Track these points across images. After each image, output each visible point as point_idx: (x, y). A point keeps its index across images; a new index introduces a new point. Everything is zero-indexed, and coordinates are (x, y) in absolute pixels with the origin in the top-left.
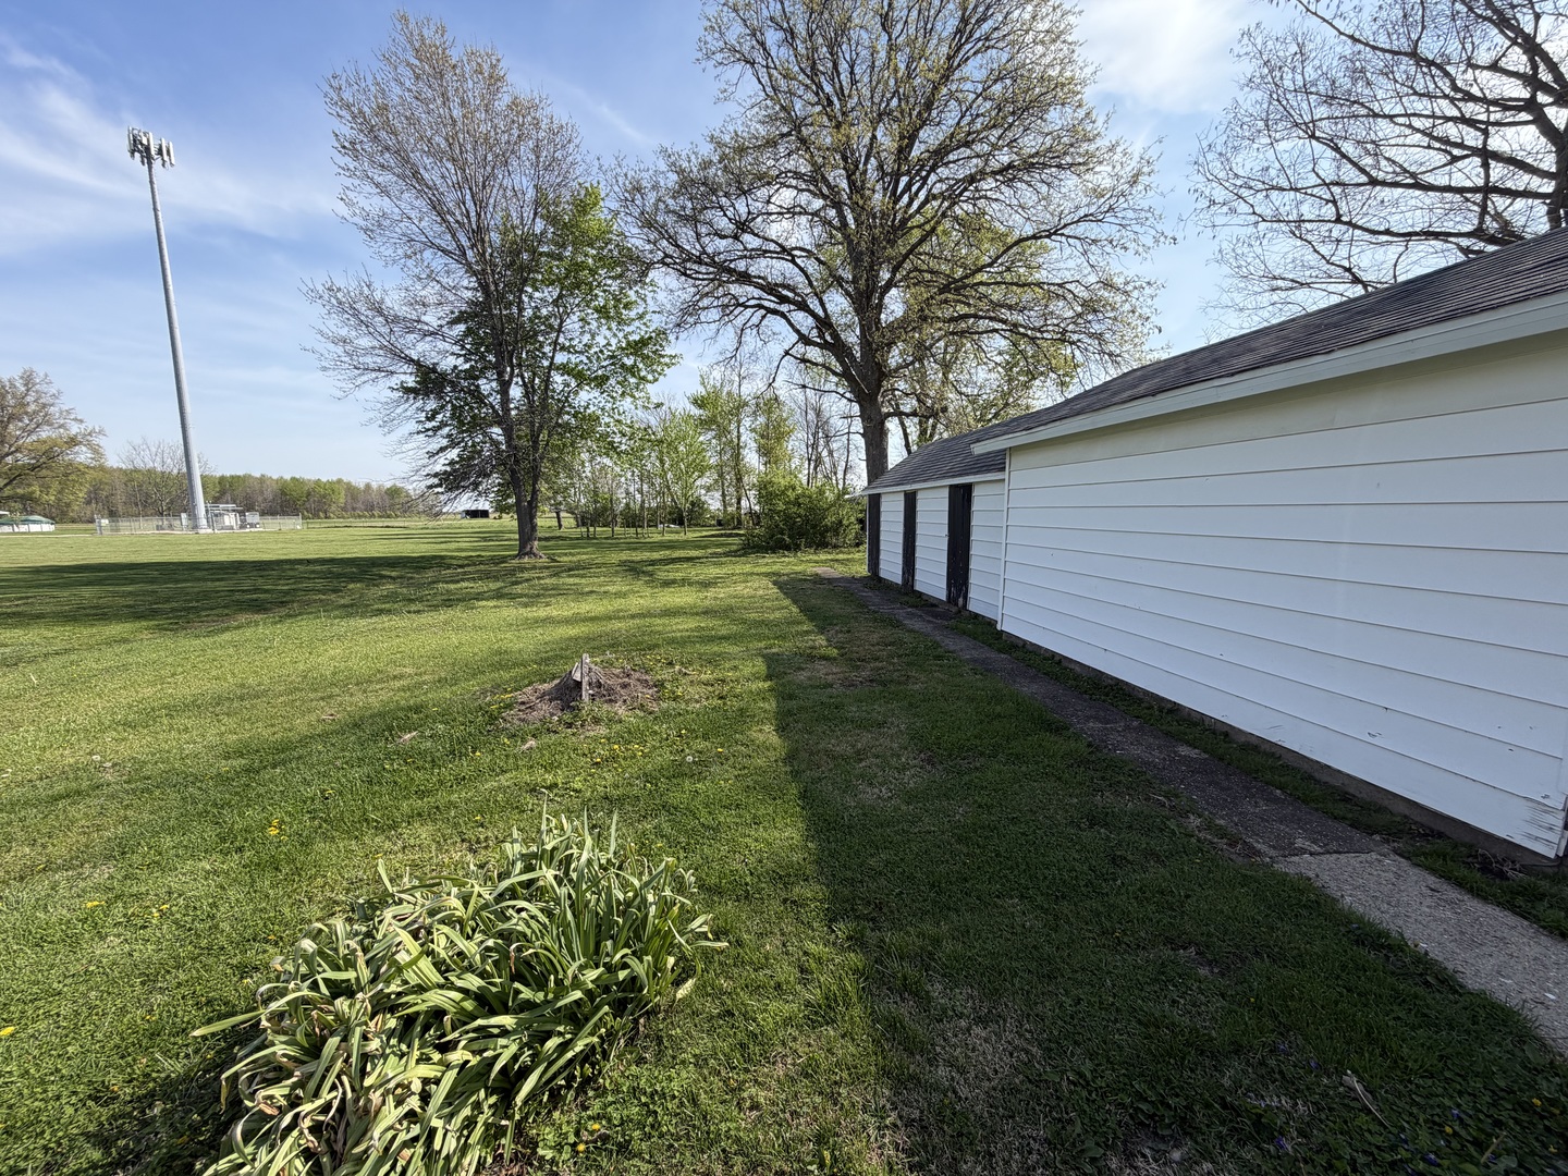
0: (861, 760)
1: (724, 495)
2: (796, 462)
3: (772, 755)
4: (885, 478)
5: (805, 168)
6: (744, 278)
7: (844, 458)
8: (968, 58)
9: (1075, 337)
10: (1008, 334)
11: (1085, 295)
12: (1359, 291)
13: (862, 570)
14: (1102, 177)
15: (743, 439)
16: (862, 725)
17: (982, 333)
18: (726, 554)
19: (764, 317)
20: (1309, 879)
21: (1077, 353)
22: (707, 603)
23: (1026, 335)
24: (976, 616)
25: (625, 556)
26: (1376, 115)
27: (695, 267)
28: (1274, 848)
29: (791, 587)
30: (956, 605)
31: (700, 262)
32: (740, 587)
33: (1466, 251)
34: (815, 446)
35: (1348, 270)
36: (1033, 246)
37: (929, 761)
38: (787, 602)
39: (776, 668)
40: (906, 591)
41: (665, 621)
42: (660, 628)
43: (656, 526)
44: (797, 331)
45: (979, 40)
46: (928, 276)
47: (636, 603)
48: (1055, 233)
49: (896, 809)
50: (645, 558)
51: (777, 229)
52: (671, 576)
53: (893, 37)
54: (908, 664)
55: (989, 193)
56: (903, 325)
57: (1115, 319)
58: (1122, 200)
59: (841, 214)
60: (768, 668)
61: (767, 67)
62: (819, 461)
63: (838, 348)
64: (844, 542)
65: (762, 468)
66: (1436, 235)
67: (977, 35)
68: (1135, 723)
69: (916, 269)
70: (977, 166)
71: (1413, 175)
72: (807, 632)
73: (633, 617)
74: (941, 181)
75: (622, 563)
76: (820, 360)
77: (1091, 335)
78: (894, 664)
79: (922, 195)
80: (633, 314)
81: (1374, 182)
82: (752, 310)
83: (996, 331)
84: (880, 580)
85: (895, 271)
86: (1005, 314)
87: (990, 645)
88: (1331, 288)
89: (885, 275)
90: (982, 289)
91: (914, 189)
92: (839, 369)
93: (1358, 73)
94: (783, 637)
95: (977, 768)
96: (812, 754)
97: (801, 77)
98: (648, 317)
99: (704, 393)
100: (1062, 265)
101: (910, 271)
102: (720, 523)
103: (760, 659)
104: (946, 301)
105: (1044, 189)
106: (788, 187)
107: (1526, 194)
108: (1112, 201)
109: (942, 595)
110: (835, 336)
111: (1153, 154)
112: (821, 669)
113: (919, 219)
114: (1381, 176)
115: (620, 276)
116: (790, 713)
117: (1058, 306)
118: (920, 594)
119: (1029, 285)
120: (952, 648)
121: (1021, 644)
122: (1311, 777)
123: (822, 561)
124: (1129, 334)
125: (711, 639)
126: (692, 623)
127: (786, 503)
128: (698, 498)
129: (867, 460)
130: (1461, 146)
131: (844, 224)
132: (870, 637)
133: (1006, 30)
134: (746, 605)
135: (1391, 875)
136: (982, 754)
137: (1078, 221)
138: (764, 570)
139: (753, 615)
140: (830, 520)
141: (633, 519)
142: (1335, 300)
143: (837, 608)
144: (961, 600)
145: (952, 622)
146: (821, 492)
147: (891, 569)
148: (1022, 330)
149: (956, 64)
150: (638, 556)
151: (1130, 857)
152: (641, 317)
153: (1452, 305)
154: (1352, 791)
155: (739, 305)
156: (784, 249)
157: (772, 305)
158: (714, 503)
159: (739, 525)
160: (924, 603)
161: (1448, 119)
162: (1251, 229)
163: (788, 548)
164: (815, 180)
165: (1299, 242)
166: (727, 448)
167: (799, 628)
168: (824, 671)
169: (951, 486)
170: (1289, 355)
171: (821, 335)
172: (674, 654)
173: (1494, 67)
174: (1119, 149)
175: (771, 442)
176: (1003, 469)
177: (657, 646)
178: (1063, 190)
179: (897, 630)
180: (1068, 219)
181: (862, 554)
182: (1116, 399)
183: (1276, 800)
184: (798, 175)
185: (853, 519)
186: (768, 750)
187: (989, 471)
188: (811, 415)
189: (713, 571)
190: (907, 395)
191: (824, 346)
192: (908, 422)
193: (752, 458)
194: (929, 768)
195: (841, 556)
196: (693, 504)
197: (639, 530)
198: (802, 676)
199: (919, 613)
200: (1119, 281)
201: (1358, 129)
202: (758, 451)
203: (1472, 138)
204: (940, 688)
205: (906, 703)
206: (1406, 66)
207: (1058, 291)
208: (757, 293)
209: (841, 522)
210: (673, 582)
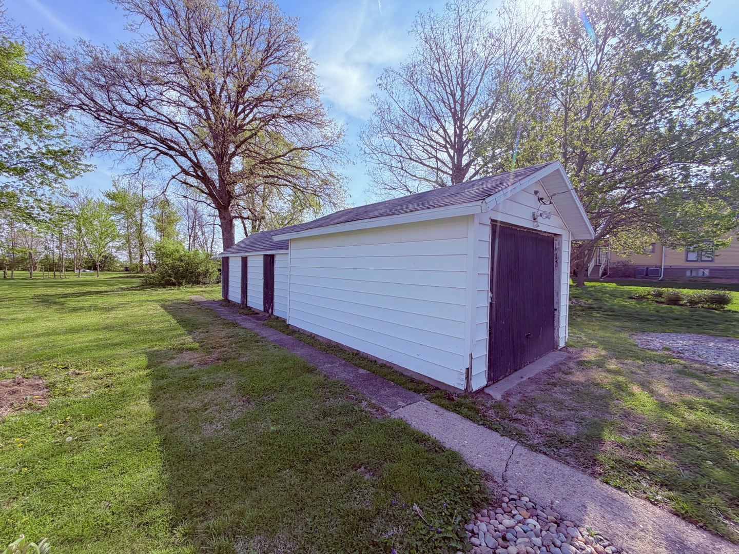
0: (206, 409)
1: (130, 253)
2: (181, 236)
3: (143, 420)
4: (232, 248)
5: (185, 83)
6: (144, 131)
7: (211, 236)
8: (271, 64)
9: (320, 194)
10: (292, 188)
11: (323, 177)
12: (409, 194)
13: (219, 296)
14: (327, 131)
15: (144, 221)
16: (209, 387)
17: (281, 185)
18: (128, 289)
19: (158, 155)
20: (402, 419)
21: (321, 200)
22: (108, 321)
23: (299, 190)
24: (278, 318)
25: (40, 291)
26: (410, 137)
27: (108, 117)
28: (391, 408)
29: (172, 309)
30: (268, 313)
31: (110, 113)
32: (136, 310)
33: (434, 187)
34: (193, 228)
35: (406, 186)
36: (301, 153)
37: (248, 401)
38: (169, 317)
39: (154, 360)
40: (243, 307)
41: (69, 337)
42: (62, 343)
43: (73, 271)
44: (181, 167)
45: (276, 58)
46: (254, 155)
47: (41, 326)
48: (310, 149)
49: (225, 435)
50: (58, 292)
51: (168, 110)
52: (81, 304)
53: (235, 39)
54: (240, 347)
55: (282, 125)
56: (241, 175)
57: (334, 189)
58: (335, 143)
59: (206, 112)
60: (149, 360)
61: (161, 24)
62: (196, 237)
63: (205, 179)
64: (210, 281)
65: (158, 238)
66: (427, 180)
67: (275, 55)
68: (343, 362)
69: (248, 149)
70: (276, 111)
71: (420, 160)
72: (180, 335)
73: (38, 336)
74: (259, 112)
75: (38, 296)
76: (196, 184)
77: (326, 194)
78: (232, 348)
79: (251, 116)
80: (53, 133)
81: (411, 159)
82: (151, 150)
83: (287, 185)
84: (229, 301)
85: (237, 147)
86: (291, 179)
87: (283, 332)
88: (401, 191)
89: (232, 148)
90: (281, 166)
91: (246, 112)
92: (206, 191)
93: (405, 122)
94: (162, 340)
95: (272, 399)
96: (174, 412)
97: (182, 37)
98: (67, 138)
99: (115, 191)
100: (313, 163)
101: (245, 150)
102: (127, 269)
103: (144, 355)
104: (263, 168)
105: (305, 130)
106: (174, 90)
107: (446, 173)
108: (332, 142)
109: (261, 308)
110: (204, 173)
111: (345, 128)
112: (187, 357)
113: (249, 127)
114: (412, 157)
115: (42, 107)
116: (161, 388)
117: (312, 180)
118: (250, 308)
119: (301, 168)
120: (264, 336)
121: (297, 330)
122: (402, 374)
123: (195, 292)
124: (340, 196)
125: (106, 346)
126: (92, 336)
127: (173, 259)
128: (110, 254)
129: (223, 239)
130: (431, 154)
131: (208, 118)
132: (219, 333)
133: (287, 58)
134: (138, 321)
135: (425, 409)
136: (275, 391)
137: (319, 147)
138: (155, 298)
139: (143, 327)
140: (201, 269)
141: (51, 266)
142: (403, 196)
143: (202, 319)
144: (270, 310)
145: (265, 322)
146: (196, 254)
147: (235, 295)
148: (298, 187)
149: (265, 64)
150: (51, 291)
151: (339, 429)
152: (61, 137)
153: (430, 204)
154: (414, 377)
155: (140, 145)
156: (171, 122)
157: (164, 150)
158: (122, 257)
159: (142, 270)
160: (252, 313)
161: (428, 145)
162: (378, 165)
163: (174, 285)
164: (191, 91)
165: (392, 174)
166: (133, 225)
167: (175, 333)
168: (189, 358)
169: (265, 255)
170: (387, 214)
171: (195, 171)
172: (70, 360)
173: (437, 132)
174: (333, 123)
175: (164, 224)
176: (288, 249)
177: (54, 356)
178: (313, 133)
179: (236, 329)
180: (315, 145)
181: (220, 287)
182: (332, 223)
183: (391, 387)
184: (179, 85)
185: (215, 269)
186: (141, 416)
187: (281, 249)
188: (191, 213)
189: (116, 300)
190: (245, 208)
191: (197, 177)
192: (246, 221)
193: (151, 232)
194: (247, 405)
195: (208, 289)
196: (105, 257)
197: (57, 273)
198: (173, 363)
199: (249, 318)
200: (335, 174)
201: (405, 139)
202: (156, 229)
203: (433, 152)
204: (256, 358)
205: (236, 370)
206: (416, 124)
207: (312, 174)
208: (153, 141)
209: (208, 270)
210: (81, 308)
